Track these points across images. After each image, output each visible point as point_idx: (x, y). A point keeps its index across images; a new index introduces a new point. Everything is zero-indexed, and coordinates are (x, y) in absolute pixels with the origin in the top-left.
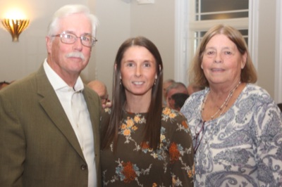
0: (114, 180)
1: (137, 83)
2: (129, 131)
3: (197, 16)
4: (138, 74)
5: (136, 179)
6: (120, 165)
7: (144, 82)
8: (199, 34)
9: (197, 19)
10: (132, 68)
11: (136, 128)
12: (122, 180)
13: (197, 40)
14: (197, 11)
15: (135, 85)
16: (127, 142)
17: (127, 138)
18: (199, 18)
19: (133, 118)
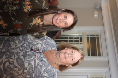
0: (12, 19)
1: (57, 21)
3: (88, 35)
4: (61, 21)
5: (15, 29)
6: (20, 23)
7: (58, 23)
8: (81, 36)
9: (87, 35)
12: (13, 23)
13: (78, 36)
14: (91, 35)
15: (56, 20)
16: (31, 24)
17: (32, 23)
18: (88, 36)
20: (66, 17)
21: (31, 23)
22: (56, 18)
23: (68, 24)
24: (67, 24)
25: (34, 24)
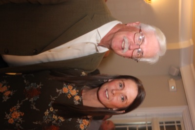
0: (25, 82)
1: (107, 93)
2: (67, 92)
4: (114, 92)
5: (27, 99)
6: (38, 86)
7: (108, 99)
10: (118, 87)
11: (69, 97)
12: (26, 88)
15: (105, 91)
16: (58, 91)
17: (61, 90)
19: (78, 95)
20: (122, 86)
21: (59, 89)
22: (106, 89)
23: (128, 97)
24: (126, 97)
25: (64, 92)
